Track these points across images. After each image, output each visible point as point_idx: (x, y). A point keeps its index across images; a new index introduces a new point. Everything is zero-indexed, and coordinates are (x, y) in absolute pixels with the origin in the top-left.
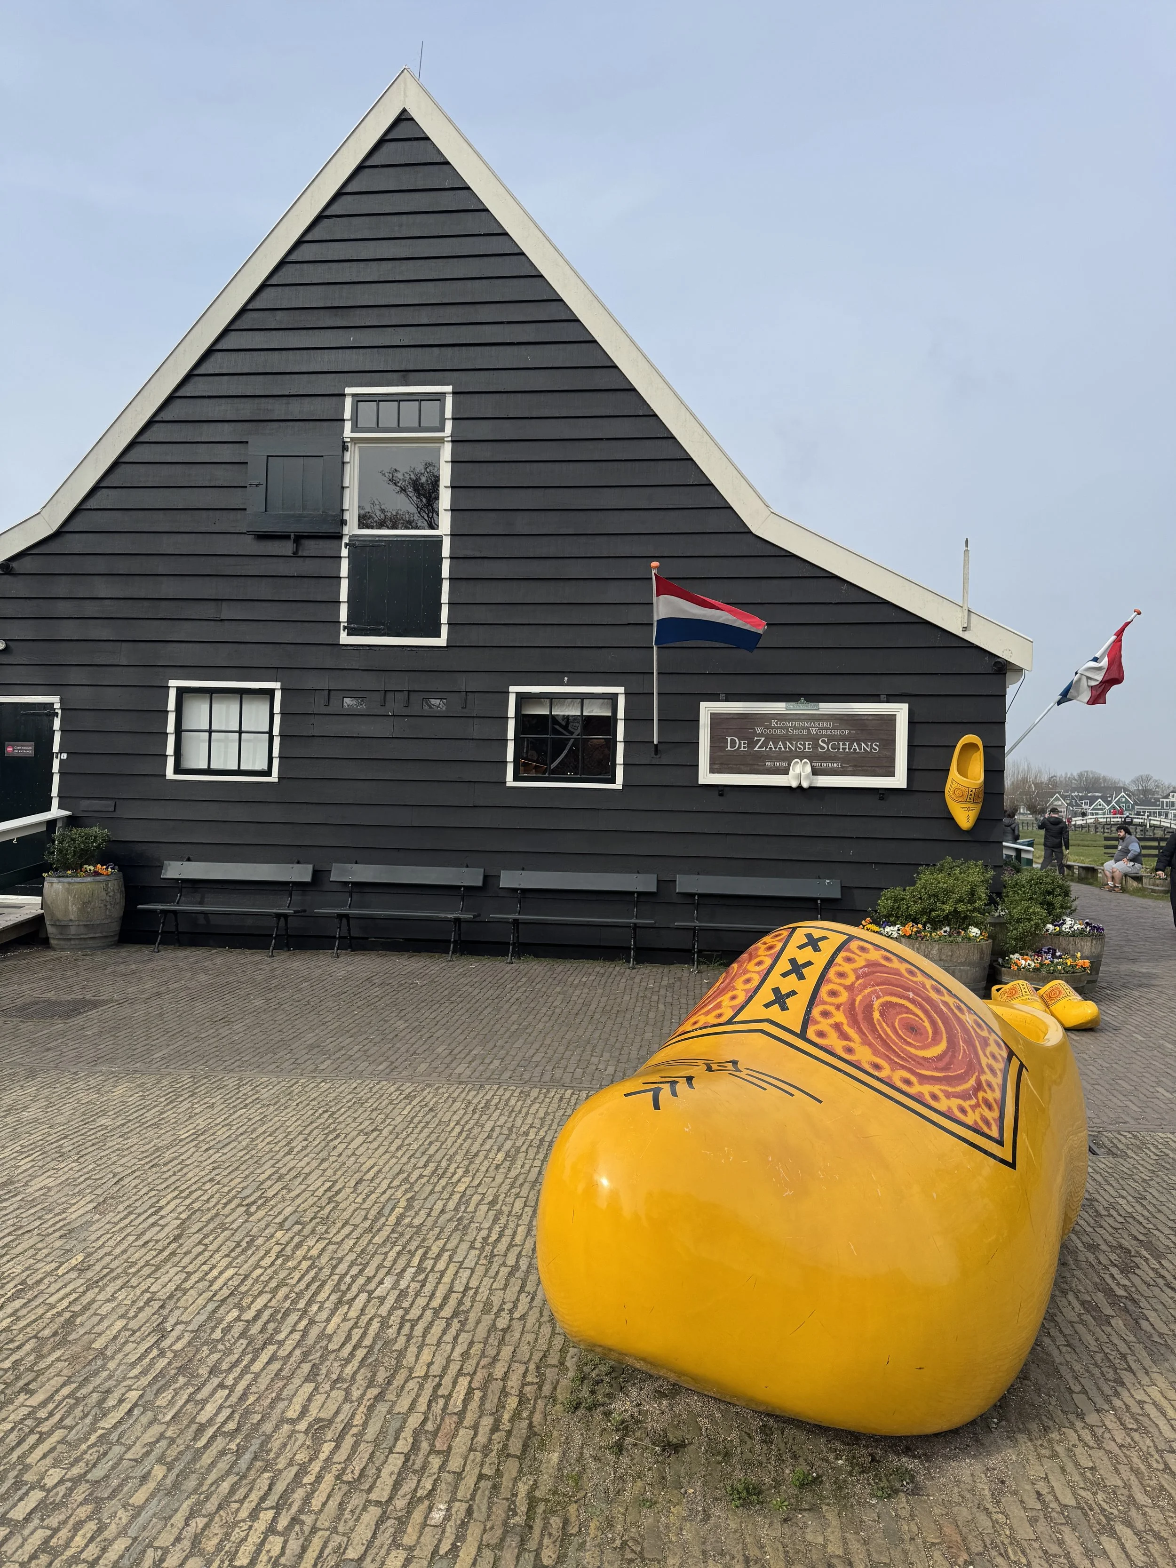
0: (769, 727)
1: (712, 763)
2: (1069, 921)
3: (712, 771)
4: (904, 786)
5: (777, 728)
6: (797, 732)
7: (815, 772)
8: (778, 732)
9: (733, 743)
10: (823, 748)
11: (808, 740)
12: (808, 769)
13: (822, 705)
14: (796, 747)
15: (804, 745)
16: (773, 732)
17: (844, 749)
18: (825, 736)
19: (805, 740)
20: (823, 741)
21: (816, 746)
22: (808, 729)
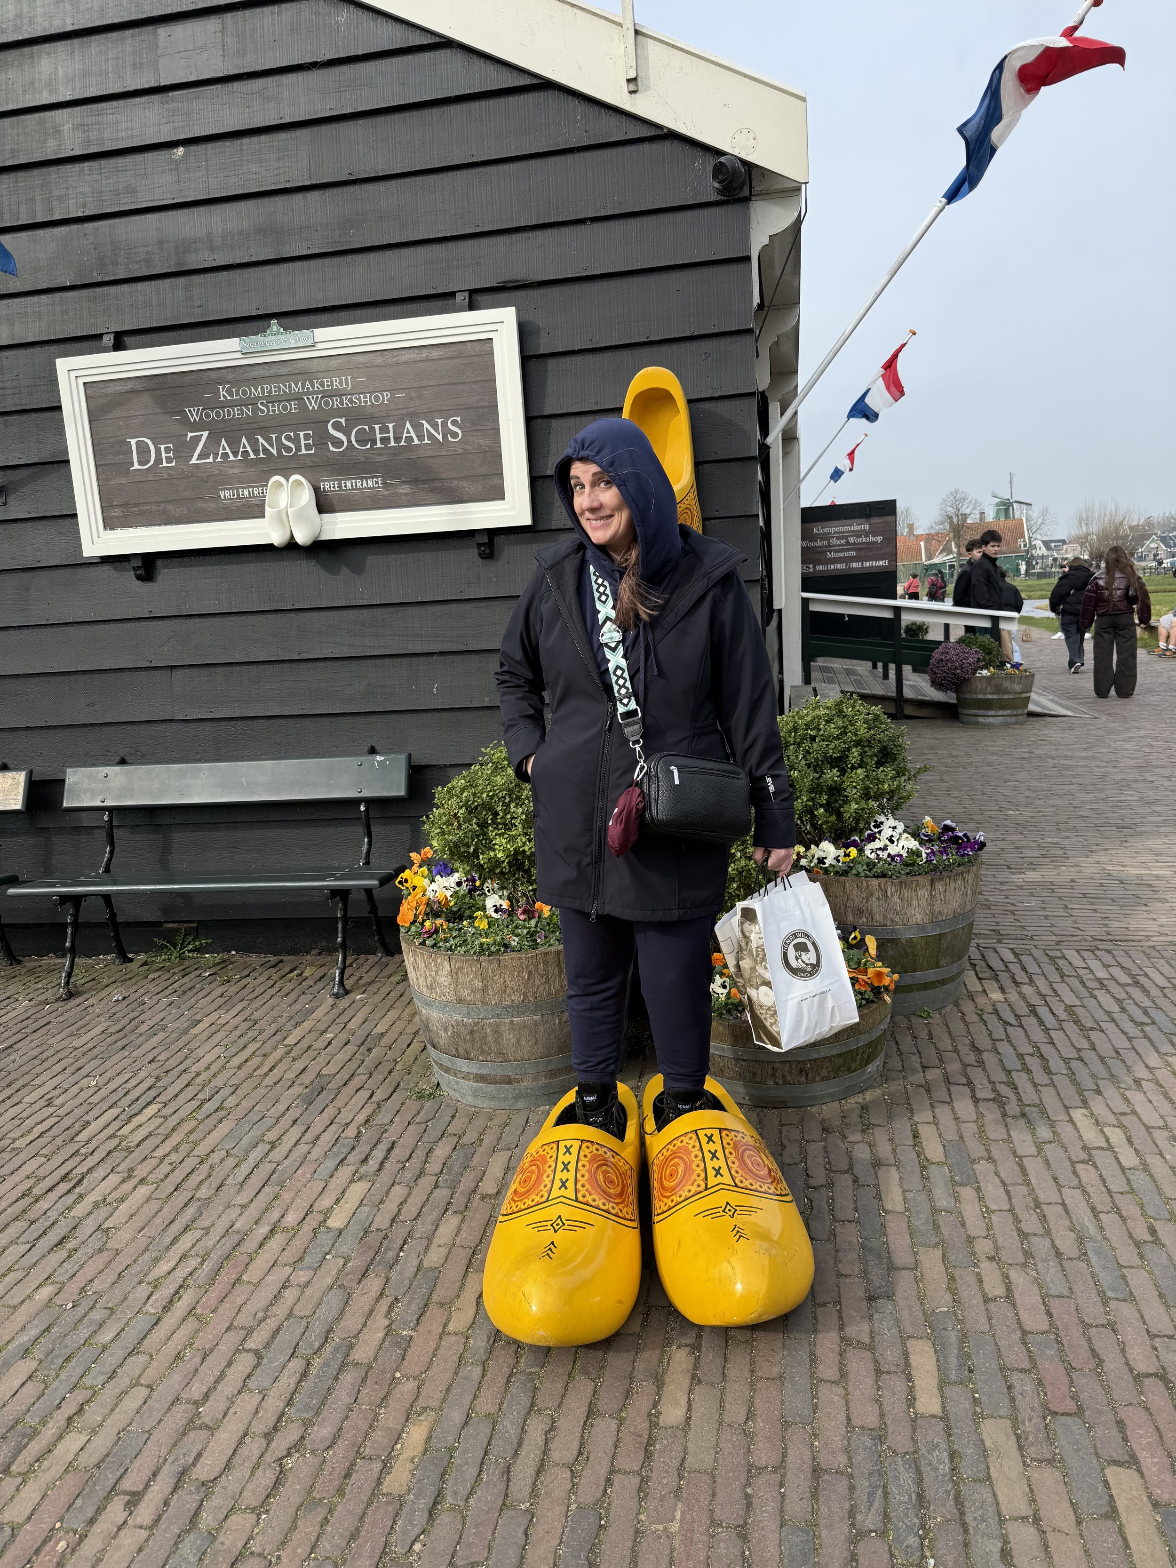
0: (214, 404)
1: (106, 506)
2: (891, 826)
3: (109, 524)
4: (527, 520)
5: (232, 404)
6: (276, 408)
7: (324, 505)
8: (236, 412)
9: (143, 450)
10: (338, 443)
11: (303, 426)
12: (307, 496)
13: (322, 334)
14: (280, 446)
15: (296, 440)
16: (225, 413)
17: (386, 440)
18: (340, 412)
19: (297, 426)
20: (337, 426)
21: (322, 439)
22: (299, 398)
